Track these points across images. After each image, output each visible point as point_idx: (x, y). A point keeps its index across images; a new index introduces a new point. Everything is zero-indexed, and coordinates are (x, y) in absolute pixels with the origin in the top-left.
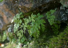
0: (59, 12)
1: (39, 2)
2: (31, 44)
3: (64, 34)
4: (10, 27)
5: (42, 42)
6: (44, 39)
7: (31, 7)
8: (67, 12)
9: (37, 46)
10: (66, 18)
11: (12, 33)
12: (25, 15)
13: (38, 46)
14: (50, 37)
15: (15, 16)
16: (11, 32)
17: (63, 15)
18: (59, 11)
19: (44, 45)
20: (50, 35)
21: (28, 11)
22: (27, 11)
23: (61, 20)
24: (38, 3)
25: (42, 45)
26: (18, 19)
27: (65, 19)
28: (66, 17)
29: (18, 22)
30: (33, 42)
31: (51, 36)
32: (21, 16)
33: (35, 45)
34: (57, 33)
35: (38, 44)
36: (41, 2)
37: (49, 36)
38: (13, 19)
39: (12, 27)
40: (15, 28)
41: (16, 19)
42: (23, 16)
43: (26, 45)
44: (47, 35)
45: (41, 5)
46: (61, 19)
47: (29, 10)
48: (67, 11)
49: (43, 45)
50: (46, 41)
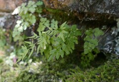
0: (105, 35)
1: (85, 3)
2: (35, 64)
3: (96, 74)
4: (5, 17)
5: (55, 69)
6: (62, 65)
7: (67, 5)
8: (116, 41)
9: (45, 72)
10: (110, 50)
11: (4, 30)
12: (45, 10)
13: (47, 73)
14: (71, 65)
15: (26, 4)
16: (4, 27)
17: (110, 43)
18: (107, 34)
19: (58, 75)
20: (73, 62)
21: (56, 6)
22: (53, 6)
23: (102, 49)
24: (82, 6)
25: (53, 75)
26: (29, 12)
27: (108, 50)
28: (111, 48)
29: (28, 20)
30: (41, 63)
31: (74, 65)
32: (37, 9)
33: (42, 70)
34: (86, 65)
35: (48, 71)
36: (88, 6)
37: (71, 63)
38: (19, 7)
39: (8, 19)
40: (17, 28)
41: (26, 12)
42: (41, 9)
43: (25, 63)
44: (67, 60)
45: (86, 11)
46: (102, 47)
47: (60, 7)
48: (118, 39)
49: (55, 75)
50: (63, 71)
